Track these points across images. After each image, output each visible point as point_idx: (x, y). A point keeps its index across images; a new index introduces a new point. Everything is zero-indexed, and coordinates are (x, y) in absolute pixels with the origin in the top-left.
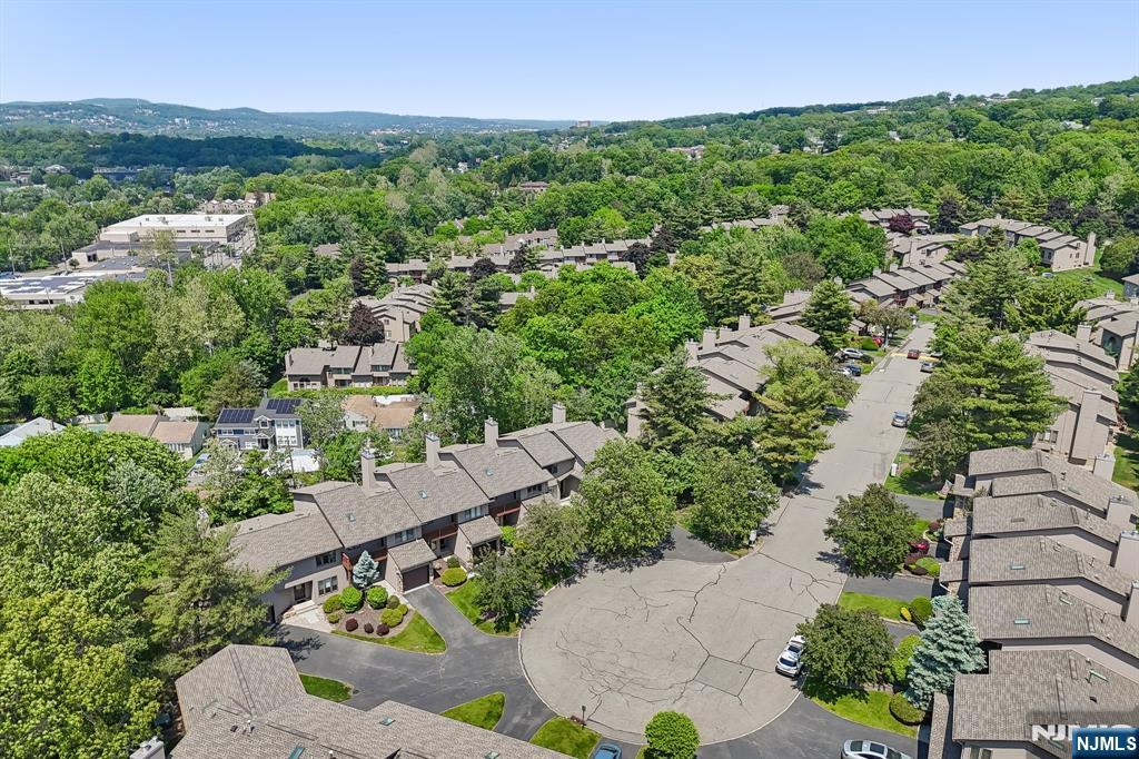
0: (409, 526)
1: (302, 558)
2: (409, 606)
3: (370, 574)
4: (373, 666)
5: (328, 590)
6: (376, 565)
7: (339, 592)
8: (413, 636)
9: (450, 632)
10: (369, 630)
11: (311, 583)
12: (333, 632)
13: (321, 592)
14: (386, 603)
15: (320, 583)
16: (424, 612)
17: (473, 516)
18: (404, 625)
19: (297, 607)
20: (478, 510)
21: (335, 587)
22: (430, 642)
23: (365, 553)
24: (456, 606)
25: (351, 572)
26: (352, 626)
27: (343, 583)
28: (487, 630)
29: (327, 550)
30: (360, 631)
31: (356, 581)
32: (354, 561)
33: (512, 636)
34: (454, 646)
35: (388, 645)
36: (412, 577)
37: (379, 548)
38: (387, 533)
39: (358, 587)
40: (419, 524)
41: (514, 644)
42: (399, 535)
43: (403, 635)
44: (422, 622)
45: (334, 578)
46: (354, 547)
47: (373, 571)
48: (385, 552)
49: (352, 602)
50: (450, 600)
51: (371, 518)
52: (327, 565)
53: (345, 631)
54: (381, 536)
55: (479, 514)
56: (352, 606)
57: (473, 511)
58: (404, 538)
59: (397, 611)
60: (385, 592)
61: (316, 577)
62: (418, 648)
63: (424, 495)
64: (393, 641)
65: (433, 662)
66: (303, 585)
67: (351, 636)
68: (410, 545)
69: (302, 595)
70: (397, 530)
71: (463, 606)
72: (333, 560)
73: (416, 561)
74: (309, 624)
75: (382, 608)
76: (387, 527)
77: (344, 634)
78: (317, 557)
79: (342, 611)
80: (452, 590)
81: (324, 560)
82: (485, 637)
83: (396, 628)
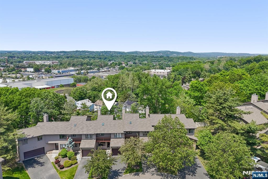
2: (79, 162)
11: (58, 144)
13: (61, 148)
14: (71, 158)
17: (118, 137)
18: (69, 168)
20: (120, 135)
23: (70, 138)
26: (56, 162)
31: (66, 147)
38: (81, 133)
42: (87, 135)
43: (65, 172)
51: (81, 127)
52: (63, 139)
58: (89, 137)
59: (71, 162)
64: (60, 173)
68: (89, 141)
69: (58, 147)
70: (85, 133)
73: (87, 146)
77: (53, 164)
83: (66, 168)
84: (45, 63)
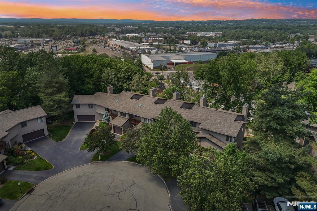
17: (148, 122)
48: (116, 116)
51: (120, 104)
63: (139, 106)
68: (122, 119)
76: (118, 108)
84: (206, 34)
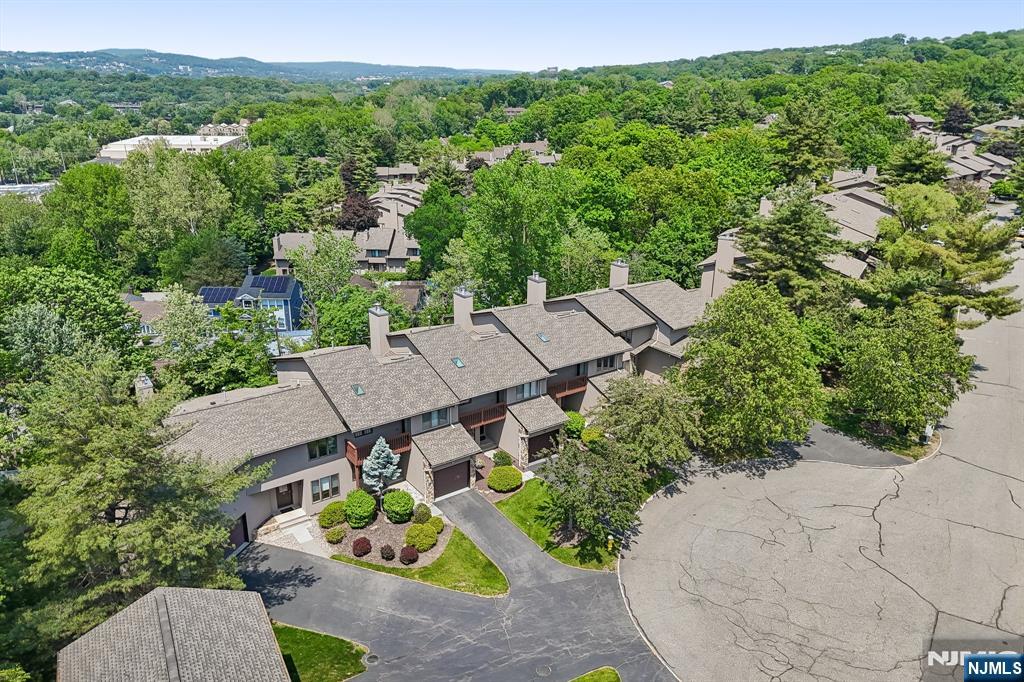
0: (442, 404)
1: (286, 446)
2: (445, 520)
3: (387, 472)
4: (398, 614)
5: (326, 494)
6: (396, 458)
7: (342, 497)
8: (456, 567)
9: (511, 561)
10: (388, 555)
11: (300, 483)
12: (333, 557)
13: (316, 497)
14: (411, 514)
15: (315, 483)
16: (468, 529)
17: (526, 395)
18: (440, 549)
19: (281, 518)
20: (534, 385)
21: (336, 491)
22: (484, 577)
23: (382, 441)
24: (512, 522)
25: (360, 467)
26: (362, 548)
27: (347, 484)
28: (566, 559)
29: (324, 435)
30: (374, 556)
31: (368, 481)
32: (364, 452)
33: (606, 570)
34: (520, 583)
35: (417, 580)
36: (448, 477)
37: (400, 434)
38: (411, 412)
39: (370, 490)
40: (455, 401)
41: (611, 583)
42: (427, 416)
43: (439, 565)
44: (466, 544)
45: (335, 477)
46: (363, 432)
47: (393, 468)
48: (407, 440)
49: (360, 512)
50: (503, 511)
51: (387, 392)
52: (323, 458)
53: (352, 556)
54: (401, 417)
55: (533, 393)
56: (361, 518)
57: (526, 388)
58: (435, 422)
59: (427, 527)
60: (410, 498)
61: (308, 475)
62: (464, 587)
63: (459, 364)
64: (425, 574)
65: (489, 610)
66: (289, 486)
67: (362, 564)
68: (442, 433)
69: (287, 499)
70: (426, 408)
71: (523, 520)
72: (334, 450)
73: (453, 454)
74: (297, 544)
75: (406, 522)
76: (411, 405)
77: (350, 561)
78: (310, 445)
79: (346, 525)
80: (503, 497)
81: (320, 450)
82: (564, 571)
83: (429, 554)
